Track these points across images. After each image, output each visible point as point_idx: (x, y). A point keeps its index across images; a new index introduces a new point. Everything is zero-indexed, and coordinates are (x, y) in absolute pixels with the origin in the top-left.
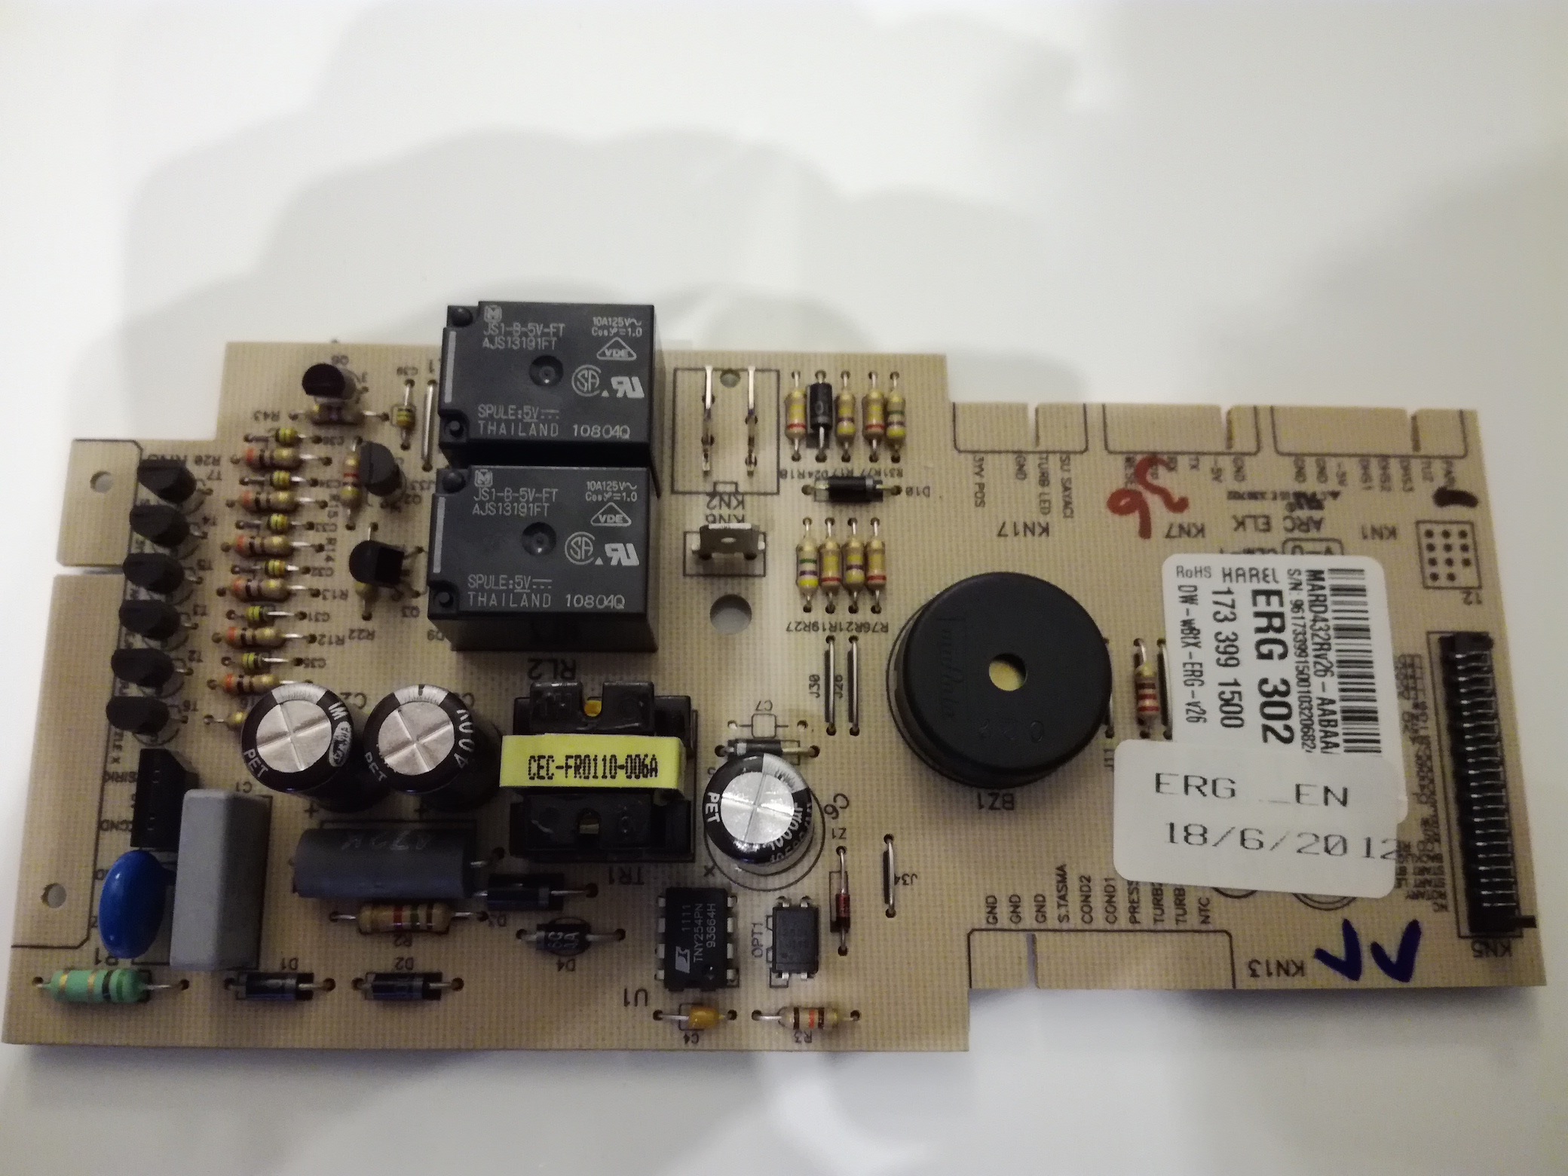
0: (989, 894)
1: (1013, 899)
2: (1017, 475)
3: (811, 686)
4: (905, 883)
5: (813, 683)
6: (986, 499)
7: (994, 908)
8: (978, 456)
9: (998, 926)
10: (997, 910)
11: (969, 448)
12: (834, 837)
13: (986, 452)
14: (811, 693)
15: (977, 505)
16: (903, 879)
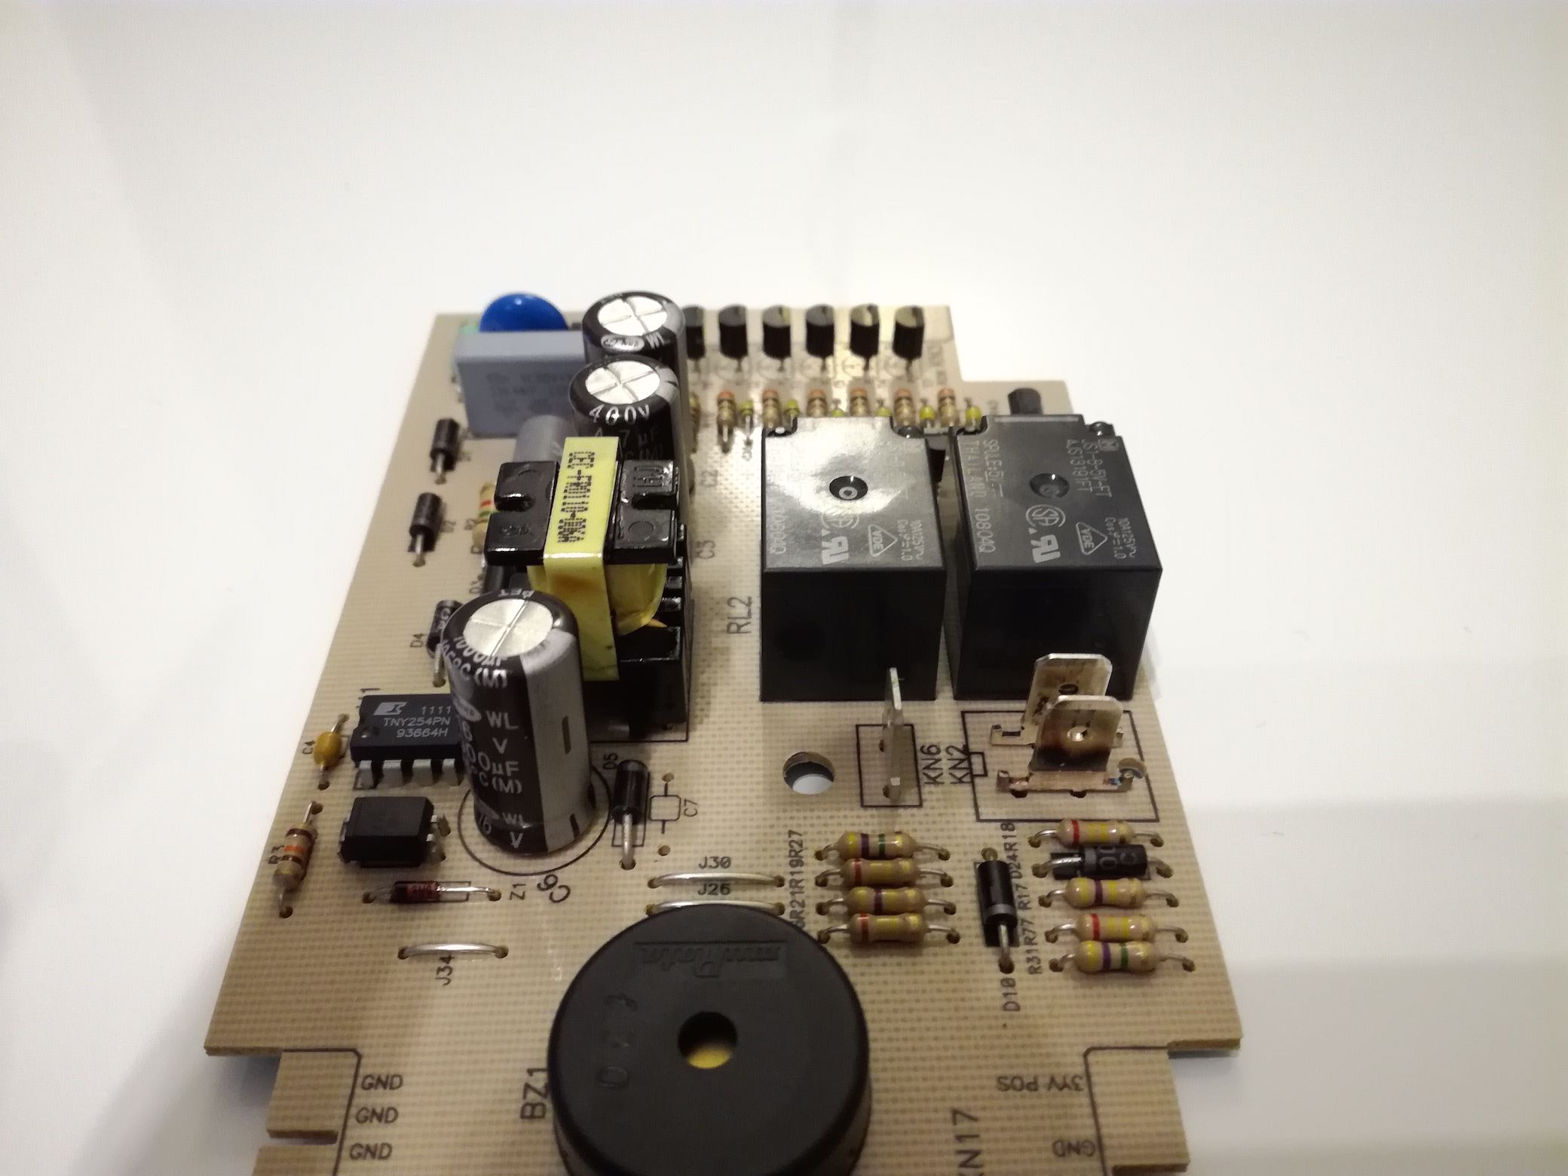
0: (405, 1080)
1: (392, 1114)
2: (1061, 1141)
3: (715, 859)
4: (440, 970)
5: (719, 860)
6: (1011, 1092)
7: (385, 1085)
8: (1082, 1083)
9: (359, 1091)
10: (380, 1090)
11: (1093, 1069)
12: (515, 886)
13: (1091, 1095)
14: (706, 859)
15: (1000, 1079)
16: (445, 968)
